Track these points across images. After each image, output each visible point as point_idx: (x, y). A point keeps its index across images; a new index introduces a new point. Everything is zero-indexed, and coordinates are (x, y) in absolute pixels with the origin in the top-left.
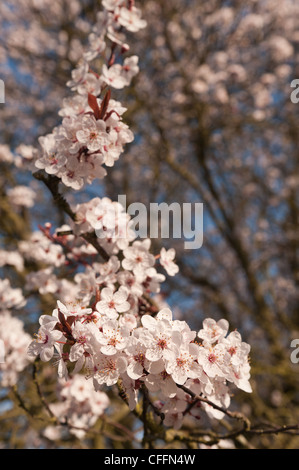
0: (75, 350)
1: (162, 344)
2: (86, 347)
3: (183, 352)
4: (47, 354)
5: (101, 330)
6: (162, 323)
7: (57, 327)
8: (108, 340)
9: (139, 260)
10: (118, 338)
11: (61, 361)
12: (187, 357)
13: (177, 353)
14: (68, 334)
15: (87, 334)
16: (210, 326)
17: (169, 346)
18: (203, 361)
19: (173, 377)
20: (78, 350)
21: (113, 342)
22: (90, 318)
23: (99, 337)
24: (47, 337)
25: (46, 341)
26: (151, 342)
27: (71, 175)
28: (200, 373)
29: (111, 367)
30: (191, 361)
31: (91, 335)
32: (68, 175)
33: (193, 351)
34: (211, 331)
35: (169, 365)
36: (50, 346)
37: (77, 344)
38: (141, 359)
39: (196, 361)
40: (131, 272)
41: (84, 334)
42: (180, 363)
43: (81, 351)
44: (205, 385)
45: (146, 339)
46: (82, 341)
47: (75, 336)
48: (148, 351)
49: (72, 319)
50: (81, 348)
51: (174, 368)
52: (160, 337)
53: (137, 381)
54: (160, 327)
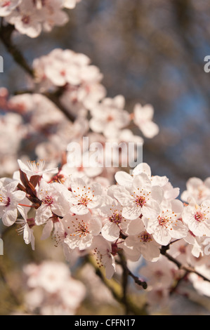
0: (41, 212)
1: (141, 202)
2: (54, 208)
3: (165, 210)
4: (10, 217)
5: (70, 190)
6: (140, 178)
7: (19, 187)
8: (79, 198)
9: (110, 119)
10: (90, 196)
11: (26, 227)
12: (169, 215)
13: (158, 210)
14: (33, 196)
15: (54, 194)
16: (195, 186)
17: (148, 202)
18: (188, 219)
19: (154, 237)
20: (45, 212)
21: (84, 202)
22: (57, 178)
23: (67, 196)
24: (9, 199)
25: (8, 204)
26: (128, 199)
27: (26, 21)
28: (186, 233)
29: (83, 230)
30: (174, 219)
31: (58, 194)
32: (23, 20)
33: (176, 209)
34: (197, 192)
35: (149, 224)
36: (13, 208)
37: (43, 206)
38: (116, 219)
39: (181, 219)
40: (102, 134)
41: (50, 195)
42: (162, 222)
43: (48, 213)
44: (192, 246)
45: (122, 196)
46: (49, 202)
47: (40, 197)
48: (125, 210)
49: (36, 179)
50: (48, 210)
51: (155, 227)
52: (138, 193)
53: (114, 245)
54: (138, 182)
